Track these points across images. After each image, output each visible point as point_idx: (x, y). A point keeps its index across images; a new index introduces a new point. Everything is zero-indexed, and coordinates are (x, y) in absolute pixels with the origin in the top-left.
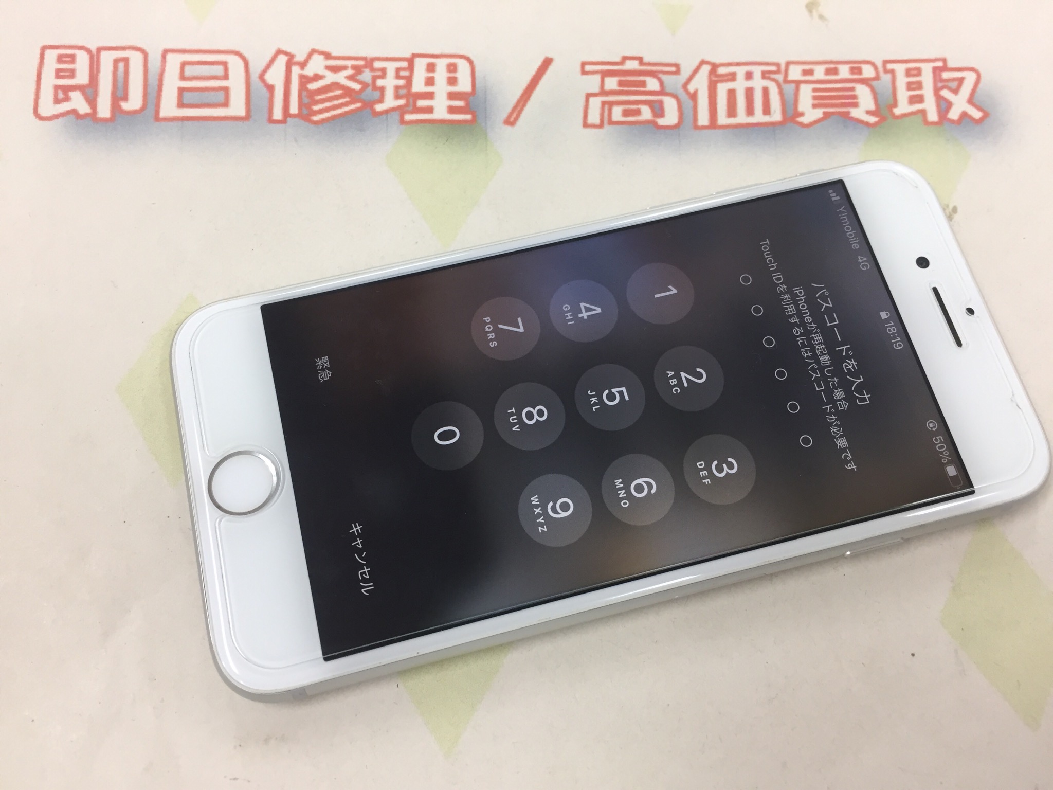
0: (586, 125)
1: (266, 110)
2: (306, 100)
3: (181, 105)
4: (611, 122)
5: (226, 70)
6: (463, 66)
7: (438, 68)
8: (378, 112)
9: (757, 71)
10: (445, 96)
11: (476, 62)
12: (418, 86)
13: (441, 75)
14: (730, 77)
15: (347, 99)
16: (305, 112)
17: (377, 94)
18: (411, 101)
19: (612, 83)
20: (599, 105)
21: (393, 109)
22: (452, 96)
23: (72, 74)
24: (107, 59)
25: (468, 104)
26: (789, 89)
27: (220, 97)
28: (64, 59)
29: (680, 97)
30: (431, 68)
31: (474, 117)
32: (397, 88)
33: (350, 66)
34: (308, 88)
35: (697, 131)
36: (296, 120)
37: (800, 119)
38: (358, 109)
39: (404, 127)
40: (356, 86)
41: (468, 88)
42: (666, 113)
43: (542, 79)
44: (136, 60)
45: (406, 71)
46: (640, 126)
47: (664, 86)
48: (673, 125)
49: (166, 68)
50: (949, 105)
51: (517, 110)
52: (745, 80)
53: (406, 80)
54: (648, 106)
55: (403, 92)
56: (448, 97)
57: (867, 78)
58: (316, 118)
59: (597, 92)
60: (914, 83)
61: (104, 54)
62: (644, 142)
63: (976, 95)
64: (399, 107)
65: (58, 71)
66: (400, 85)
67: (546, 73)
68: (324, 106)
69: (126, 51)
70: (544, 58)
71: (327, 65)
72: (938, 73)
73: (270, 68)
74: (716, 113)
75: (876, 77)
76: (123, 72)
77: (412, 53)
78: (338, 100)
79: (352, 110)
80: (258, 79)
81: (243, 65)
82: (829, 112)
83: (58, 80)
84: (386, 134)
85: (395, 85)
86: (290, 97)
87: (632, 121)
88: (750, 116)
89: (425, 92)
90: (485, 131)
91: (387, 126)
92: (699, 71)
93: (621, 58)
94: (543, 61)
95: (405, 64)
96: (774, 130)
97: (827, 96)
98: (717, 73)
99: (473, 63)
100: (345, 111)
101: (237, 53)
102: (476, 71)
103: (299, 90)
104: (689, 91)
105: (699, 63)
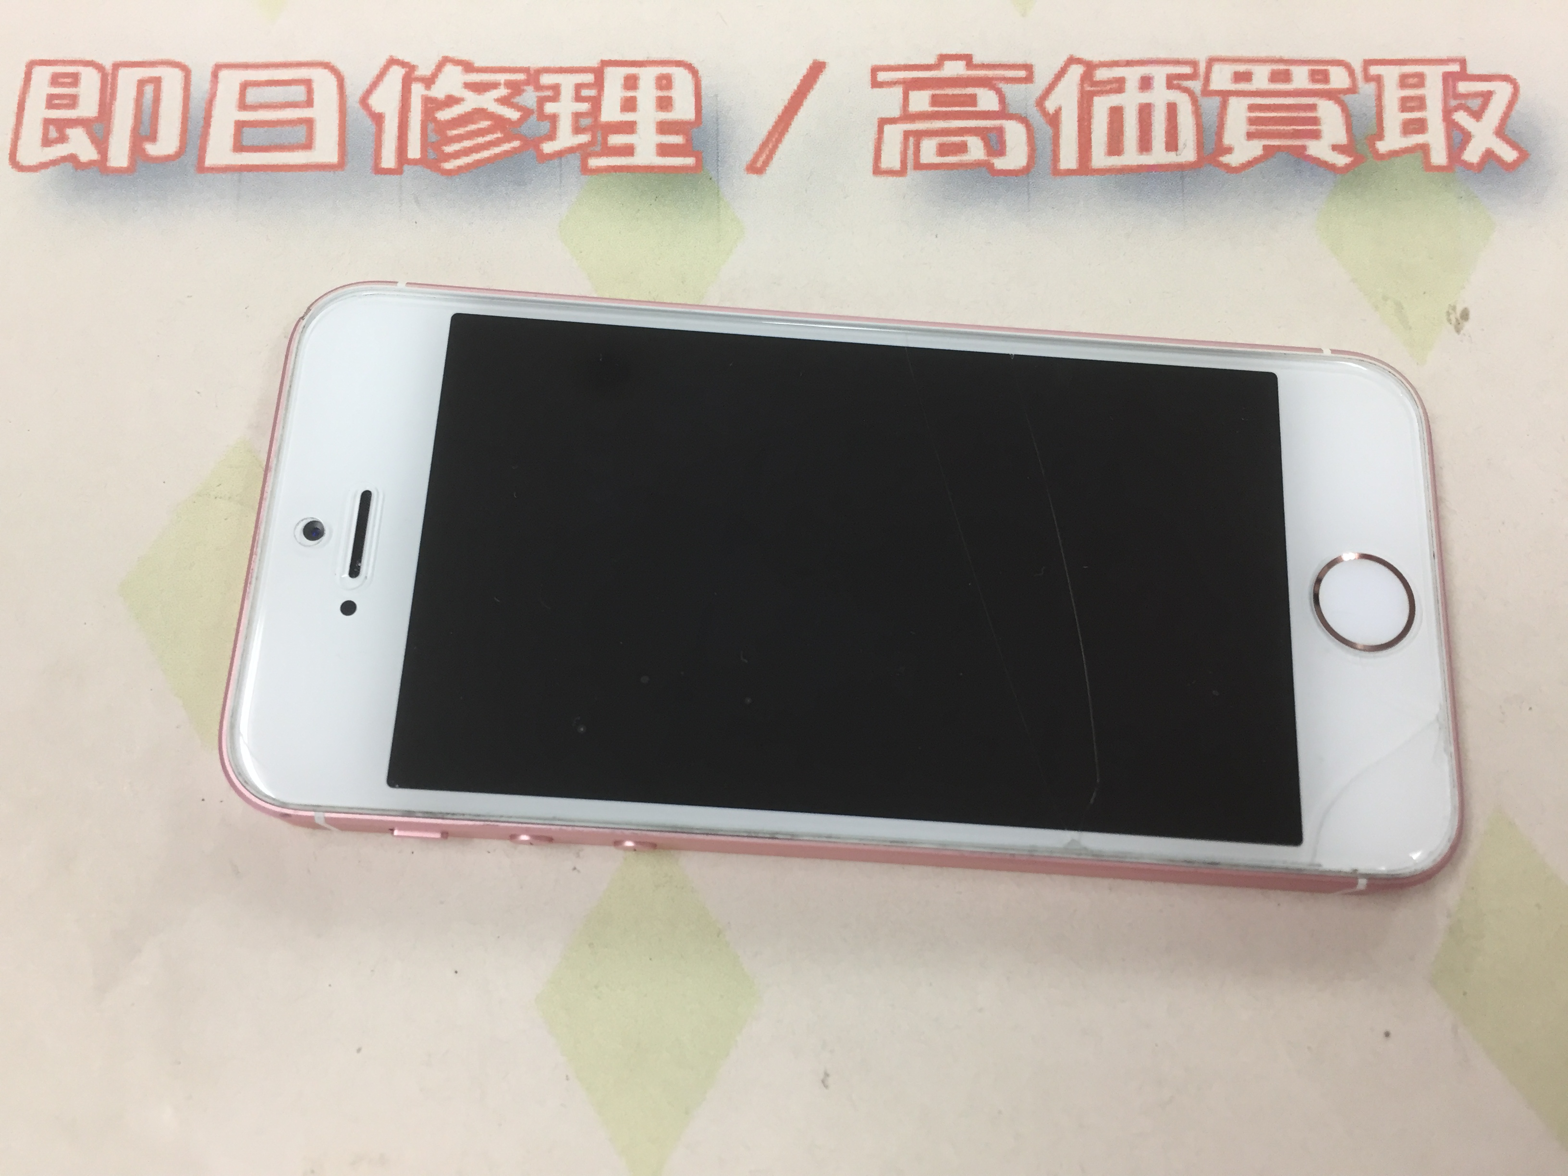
0: (877, 170)
1: (370, 152)
2: (433, 137)
3: (239, 147)
4: (918, 166)
5: (310, 92)
6: (682, 80)
7: (641, 83)
8: (547, 154)
9: (1159, 74)
10: (653, 128)
11: (700, 73)
12: (611, 112)
13: (647, 94)
14: (1114, 85)
15: (499, 135)
16: (432, 155)
17: (546, 126)
18: (599, 138)
19: (920, 101)
20: (900, 138)
21: (571, 150)
22: (664, 128)
23: (72, 102)
24: (127, 81)
25: (689, 140)
26: (1210, 106)
27: (300, 133)
28: (61, 80)
29: (1032, 121)
30: (631, 83)
31: (699, 160)
32: (577, 116)
33: (502, 82)
34: (436, 118)
35: (1058, 179)
36: (418, 168)
37: (1226, 159)
38: (515, 151)
39: (588, 177)
40: (513, 115)
41: (690, 115)
42: (1007, 149)
43: (808, 97)
44: (172, 80)
45: (592, 89)
46: (967, 170)
47: (1007, 103)
48: (1018, 168)
49: (218, 93)
50: (1467, 137)
51: (768, 149)
52: (1138, 90)
53: (591, 104)
54: (980, 138)
55: (585, 122)
56: (657, 129)
57: (1337, 89)
58: (449, 165)
59: (897, 117)
60: (1411, 99)
61: (123, 73)
62: (971, 197)
63: (1510, 122)
64: (580, 147)
65: (51, 98)
66: (581, 111)
67: (815, 87)
68: (462, 146)
69: (157, 67)
70: (811, 62)
71: (466, 82)
72: (1451, 83)
73: (377, 88)
74: (1090, 147)
75: (1351, 87)
76: (152, 99)
77: (600, 59)
78: (483, 136)
79: (506, 153)
80: (357, 105)
81: (336, 83)
82: (1274, 146)
83: (51, 111)
84: (558, 190)
85: (574, 111)
86: (409, 132)
87: (951, 163)
88: (1144, 153)
89: (621, 122)
90: (716, 182)
91: (561, 175)
92: (1066, 75)
93: (936, 57)
94: (811, 67)
95: (589, 78)
96: (1182, 177)
97: (1271, 118)
98: (1094, 79)
99: (698, 74)
100: (495, 154)
101: (327, 66)
102: (703, 86)
103: (422, 121)
104: (1046, 109)
105: (1064, 62)
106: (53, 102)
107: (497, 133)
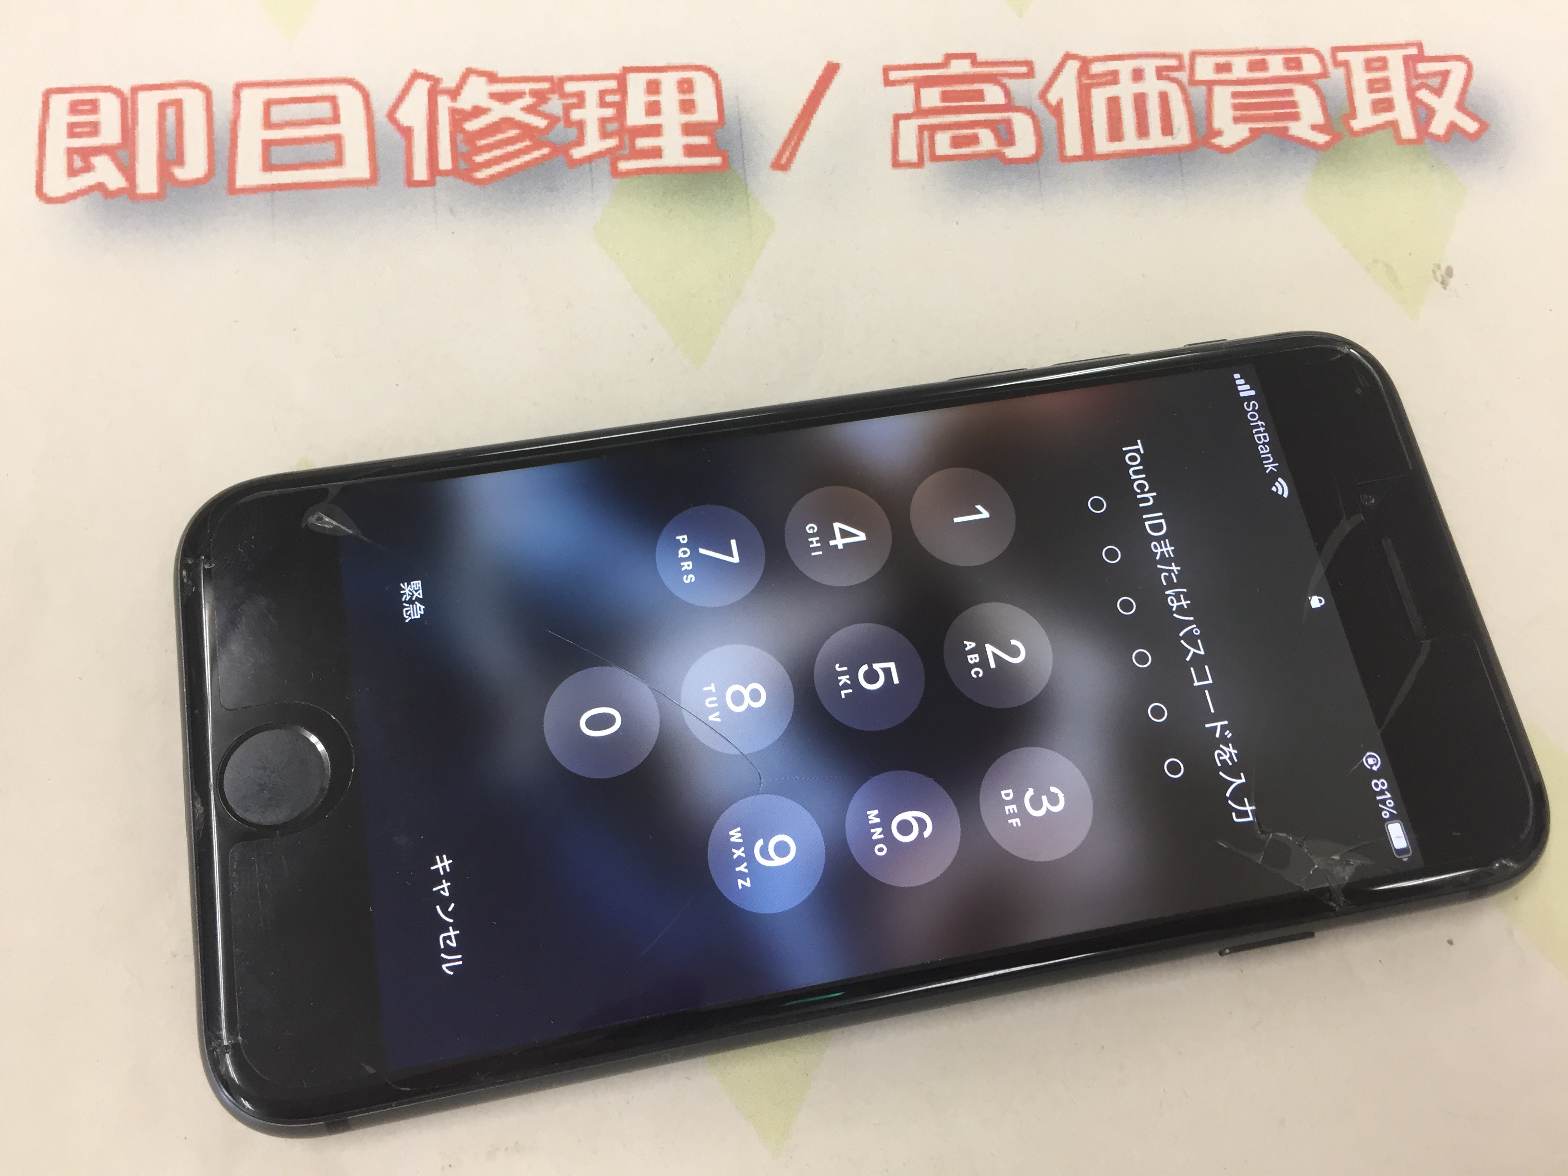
0: (896, 164)
1: (401, 166)
2: (463, 148)
3: (268, 166)
4: (935, 158)
5: (335, 108)
6: (702, 82)
7: (664, 88)
8: (577, 160)
9: (1149, 67)
10: (678, 130)
11: (720, 77)
12: (636, 116)
13: (670, 97)
14: (1109, 78)
15: (527, 143)
16: (463, 165)
17: (573, 133)
18: (627, 142)
19: (931, 97)
20: (915, 132)
21: (600, 154)
22: (689, 129)
23: (94, 129)
24: (148, 104)
25: (714, 141)
26: (1198, 93)
27: (329, 150)
28: (81, 108)
29: (1036, 112)
30: (653, 87)
31: (725, 159)
32: (603, 122)
33: (527, 91)
34: (464, 129)
35: (1066, 165)
36: (450, 179)
37: (1218, 141)
38: (544, 157)
39: (617, 181)
40: (540, 123)
41: (713, 116)
42: (1016, 139)
43: (825, 96)
44: (193, 102)
45: (616, 95)
46: (980, 161)
47: (1012, 97)
48: (1028, 156)
49: (241, 112)
50: (1431, 112)
51: (793, 145)
52: (1132, 82)
53: (615, 109)
54: (990, 130)
55: (612, 127)
56: (682, 131)
57: (1310, 74)
58: (480, 175)
59: (911, 112)
60: (1377, 81)
61: (142, 96)
62: (986, 185)
63: (1468, 96)
64: (609, 151)
65: (71, 127)
66: (608, 116)
67: (831, 86)
68: (493, 155)
69: (177, 89)
70: (826, 63)
71: (491, 92)
72: (1411, 64)
73: (403, 102)
74: (1093, 135)
75: (1324, 70)
76: (174, 121)
77: (622, 67)
78: (512, 144)
79: (536, 161)
80: (386, 119)
81: (362, 99)
82: (1258, 128)
83: (73, 140)
84: (590, 193)
85: (600, 117)
86: (438, 143)
87: (966, 154)
88: (1144, 138)
89: (647, 125)
90: (743, 180)
91: (592, 180)
92: (1063, 71)
93: (943, 56)
94: (825, 68)
95: (612, 84)
96: (1180, 159)
97: (1253, 103)
98: (1090, 73)
99: (718, 77)
100: (525, 162)
101: (351, 82)
102: (724, 89)
103: (451, 132)
104: (1049, 102)
105: (1061, 58)
106: (75, 131)
107: (525, 141)
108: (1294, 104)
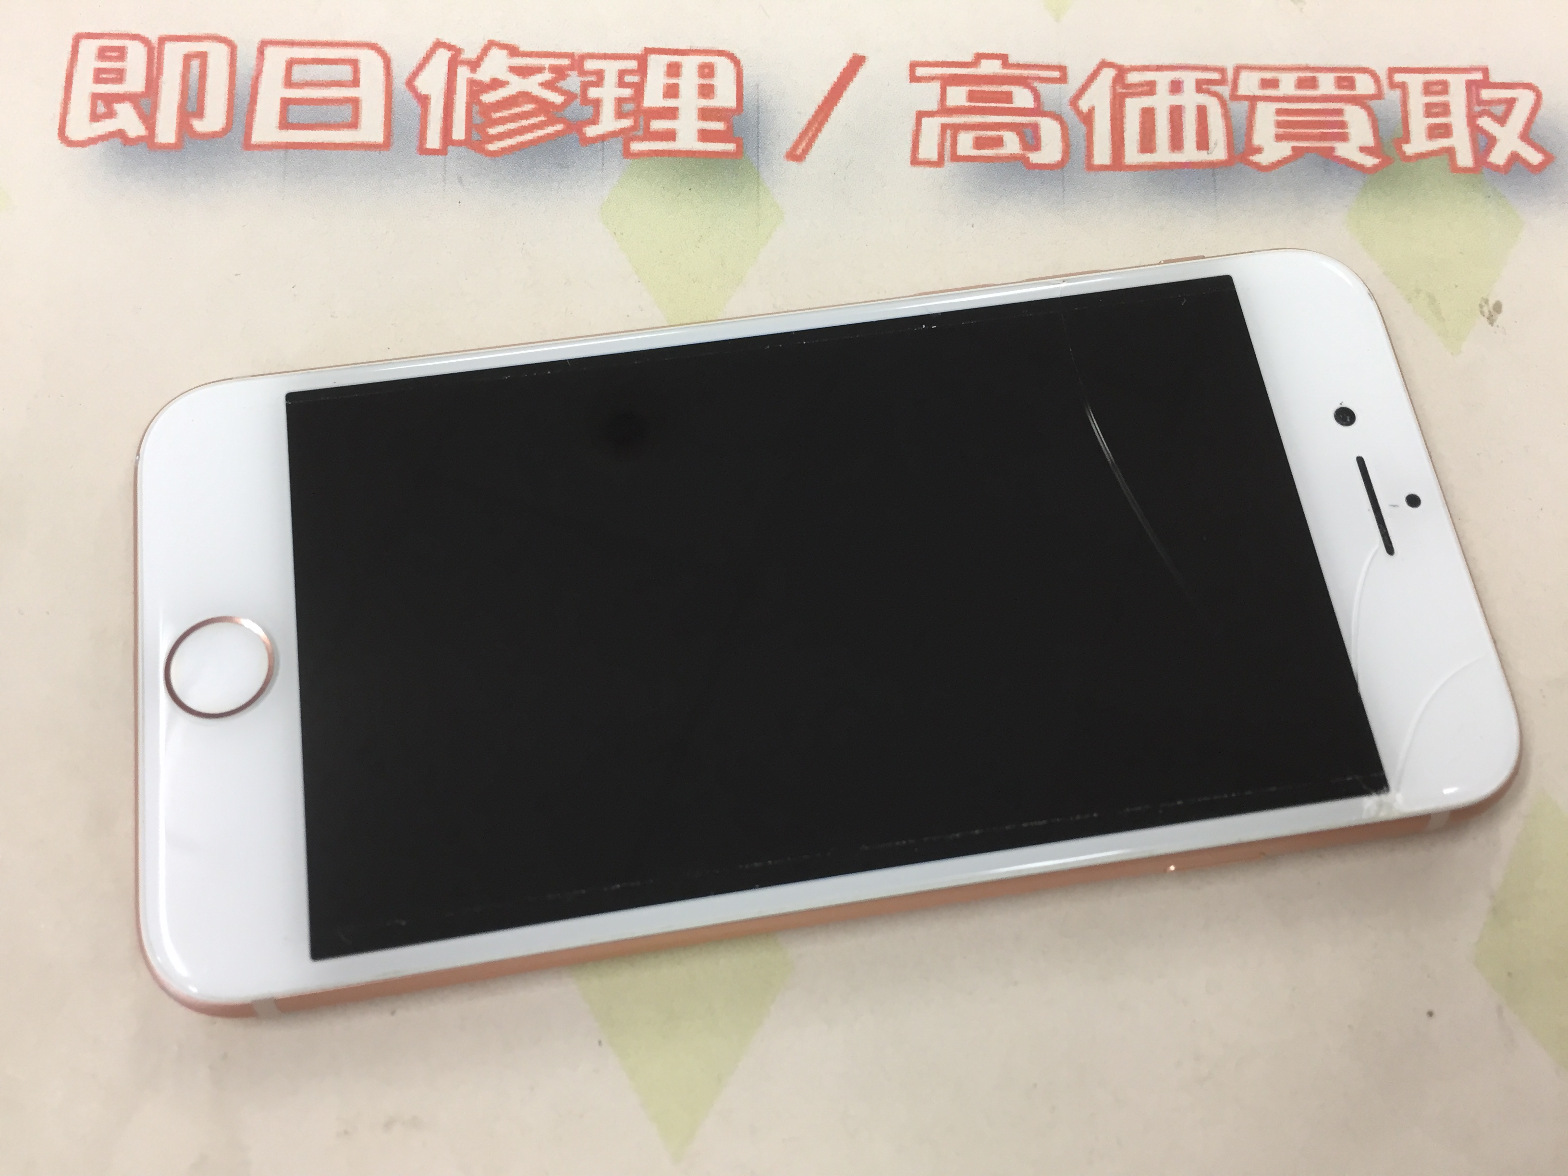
0: (915, 161)
1: (415, 132)
2: (478, 119)
3: (285, 124)
4: (955, 158)
5: (356, 71)
6: (725, 69)
7: (684, 71)
8: (590, 138)
9: (1189, 79)
10: (695, 114)
11: (742, 63)
12: (653, 98)
13: (689, 81)
14: (1146, 88)
15: (542, 118)
16: (476, 136)
17: (589, 110)
18: (642, 123)
19: (958, 96)
20: (937, 130)
21: (613, 134)
22: (705, 114)
23: (119, 76)
24: (174, 54)
25: (730, 127)
26: (1239, 109)
27: (346, 112)
28: (109, 54)
29: (1065, 119)
30: (674, 70)
31: (740, 146)
32: (620, 101)
33: (547, 66)
34: (481, 101)
35: (1092, 173)
36: (462, 149)
37: (1256, 158)
38: (558, 134)
39: (629, 161)
40: (557, 99)
41: (732, 103)
42: (1043, 144)
43: (848, 89)
44: (218, 56)
45: (635, 76)
46: (1002, 163)
47: (1042, 101)
48: (1054, 163)
49: (264, 70)
50: (1492, 141)
51: (808, 138)
52: (1169, 93)
53: (634, 90)
54: (1015, 133)
55: (629, 107)
56: (698, 115)
57: (1363, 95)
58: (492, 147)
59: (934, 110)
60: (1436, 105)
61: (169, 46)
62: (1007, 189)
63: (1533, 127)
64: (622, 131)
65: (98, 72)
66: (624, 96)
67: (854, 79)
68: (506, 128)
69: (203, 42)
70: (851, 56)
71: (511, 65)
72: (1474, 90)
73: (423, 71)
74: (1123, 145)
75: (1377, 93)
76: (198, 74)
77: (643, 47)
78: (527, 119)
79: (549, 136)
80: (404, 86)
81: (382, 64)
82: (1302, 147)
83: (99, 85)
84: (600, 173)
85: (617, 96)
86: (454, 114)
87: (988, 157)
88: (1176, 151)
89: (664, 108)
90: (756, 168)
91: (603, 159)
92: (1098, 78)
93: (974, 56)
94: (851, 61)
95: (633, 65)
96: (1214, 175)
97: (1299, 121)
98: (1126, 82)
99: (740, 64)
100: (538, 136)
101: (374, 47)
102: (745, 75)
103: (467, 103)
104: (1080, 108)
105: (1097, 65)
106: (101, 76)
107: (540, 116)
108: (1343, 125)
